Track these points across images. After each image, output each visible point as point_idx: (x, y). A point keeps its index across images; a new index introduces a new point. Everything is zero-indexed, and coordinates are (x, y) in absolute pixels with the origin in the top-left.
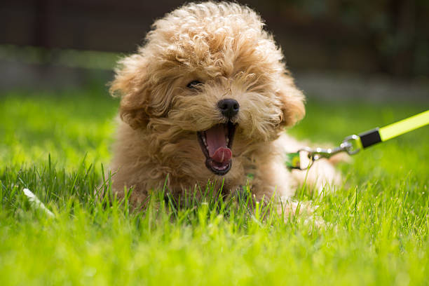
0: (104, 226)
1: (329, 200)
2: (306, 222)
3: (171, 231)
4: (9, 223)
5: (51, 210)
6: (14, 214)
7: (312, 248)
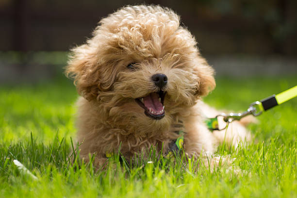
0: (75, 184)
1: (243, 153)
2: (227, 171)
3: (126, 185)
4: (4, 186)
5: (35, 175)
6: (8, 180)
7: (233, 191)
